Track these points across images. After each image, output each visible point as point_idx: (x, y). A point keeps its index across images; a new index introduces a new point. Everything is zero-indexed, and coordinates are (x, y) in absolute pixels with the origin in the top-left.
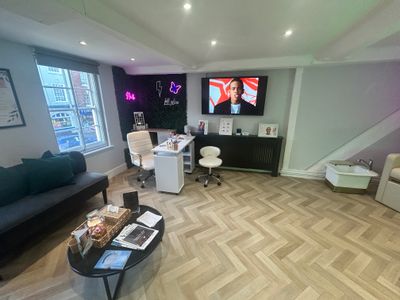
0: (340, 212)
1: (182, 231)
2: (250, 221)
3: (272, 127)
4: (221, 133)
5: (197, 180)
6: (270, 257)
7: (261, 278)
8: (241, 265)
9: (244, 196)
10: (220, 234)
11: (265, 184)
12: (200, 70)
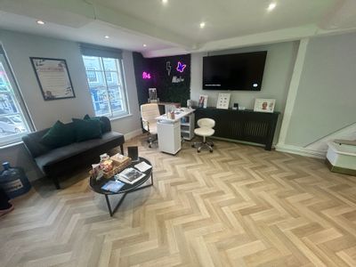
0: (328, 190)
1: (169, 181)
2: (228, 183)
3: (269, 102)
4: (218, 107)
5: (193, 146)
6: (233, 212)
7: (220, 224)
8: (206, 212)
9: (230, 163)
10: (197, 188)
11: (255, 156)
12: (200, 50)
